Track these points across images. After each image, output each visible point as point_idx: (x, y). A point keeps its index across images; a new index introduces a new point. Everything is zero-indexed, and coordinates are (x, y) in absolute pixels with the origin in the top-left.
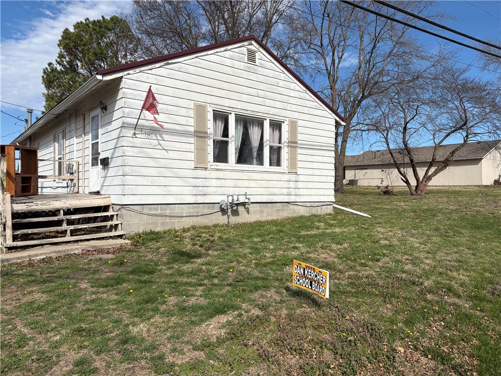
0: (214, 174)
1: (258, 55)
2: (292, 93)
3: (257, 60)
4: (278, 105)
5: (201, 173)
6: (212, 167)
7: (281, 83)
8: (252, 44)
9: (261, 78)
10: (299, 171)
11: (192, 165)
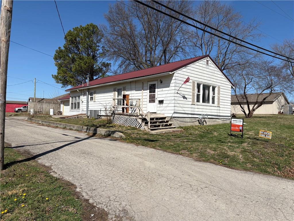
0: (196, 107)
1: (209, 62)
2: (219, 76)
3: (209, 64)
4: (215, 80)
5: (193, 106)
6: (196, 104)
7: (216, 72)
8: (208, 58)
9: (210, 71)
10: (221, 106)
11: (191, 103)
